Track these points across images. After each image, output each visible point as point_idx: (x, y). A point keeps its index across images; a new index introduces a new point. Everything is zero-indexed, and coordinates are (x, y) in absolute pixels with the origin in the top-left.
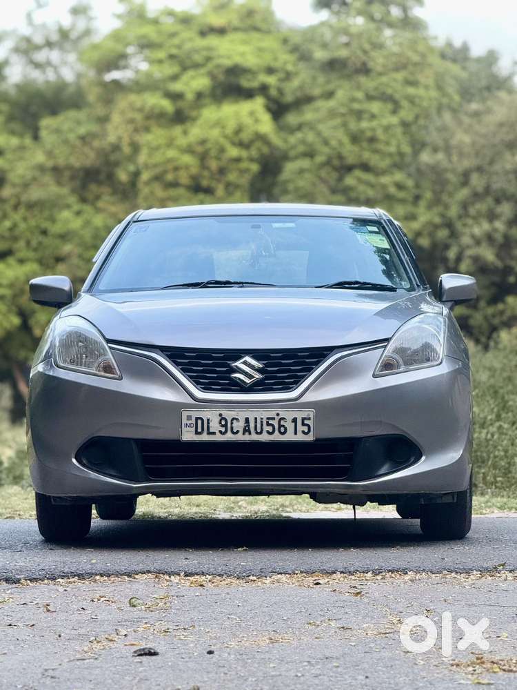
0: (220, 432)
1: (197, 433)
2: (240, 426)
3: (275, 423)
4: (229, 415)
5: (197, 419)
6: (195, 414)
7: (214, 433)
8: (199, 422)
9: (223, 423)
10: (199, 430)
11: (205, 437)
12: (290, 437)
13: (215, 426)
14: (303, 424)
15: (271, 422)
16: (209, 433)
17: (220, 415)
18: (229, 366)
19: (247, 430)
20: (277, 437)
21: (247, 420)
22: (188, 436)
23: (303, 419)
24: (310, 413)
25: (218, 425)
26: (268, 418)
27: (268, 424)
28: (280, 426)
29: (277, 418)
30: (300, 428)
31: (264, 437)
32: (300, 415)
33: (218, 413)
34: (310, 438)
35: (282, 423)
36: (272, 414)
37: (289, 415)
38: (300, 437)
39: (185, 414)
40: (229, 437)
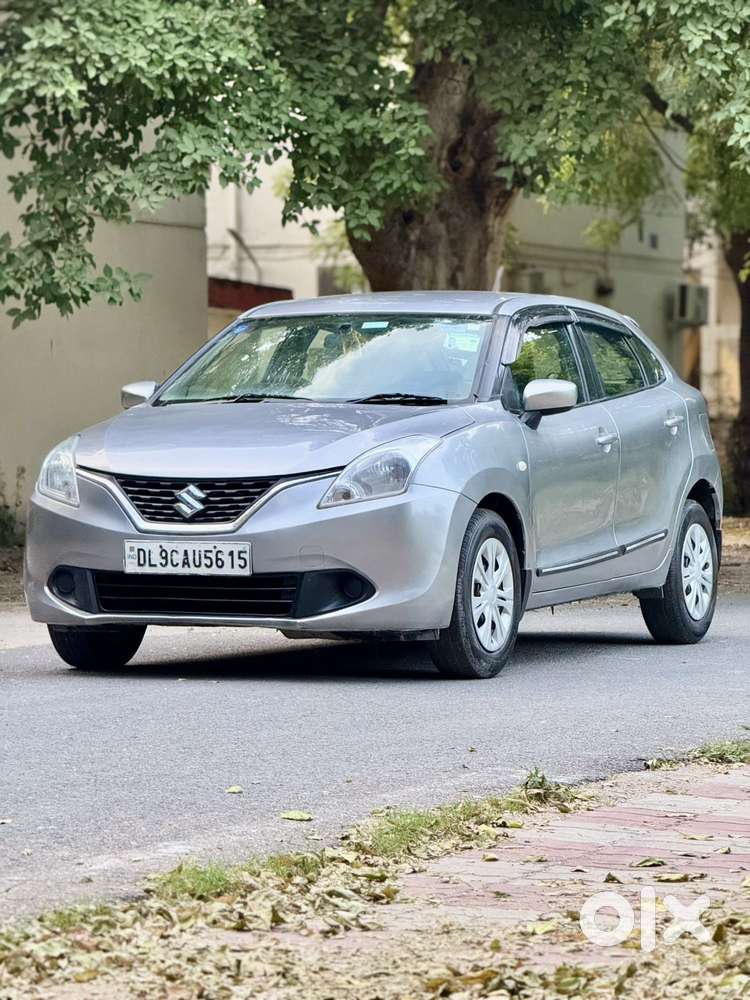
0: (161, 564)
1: (140, 565)
2: (179, 558)
3: (212, 556)
4: (168, 546)
5: (139, 550)
6: (137, 545)
7: (155, 566)
8: (142, 553)
9: (164, 555)
10: (142, 562)
11: (147, 570)
12: (227, 571)
13: (156, 559)
14: (240, 558)
15: (208, 555)
16: (151, 565)
17: (161, 547)
18: (172, 494)
19: (186, 563)
20: (214, 571)
21: (186, 552)
22: (131, 568)
23: (240, 552)
24: (246, 546)
25: (159, 557)
26: (206, 551)
27: (206, 557)
28: (217, 559)
29: (214, 551)
30: (237, 562)
31: (203, 571)
32: (236, 548)
33: (158, 544)
34: (246, 572)
35: (220, 556)
36: (210, 548)
37: (226, 547)
38: (237, 572)
39: (128, 545)
40: (169, 570)
